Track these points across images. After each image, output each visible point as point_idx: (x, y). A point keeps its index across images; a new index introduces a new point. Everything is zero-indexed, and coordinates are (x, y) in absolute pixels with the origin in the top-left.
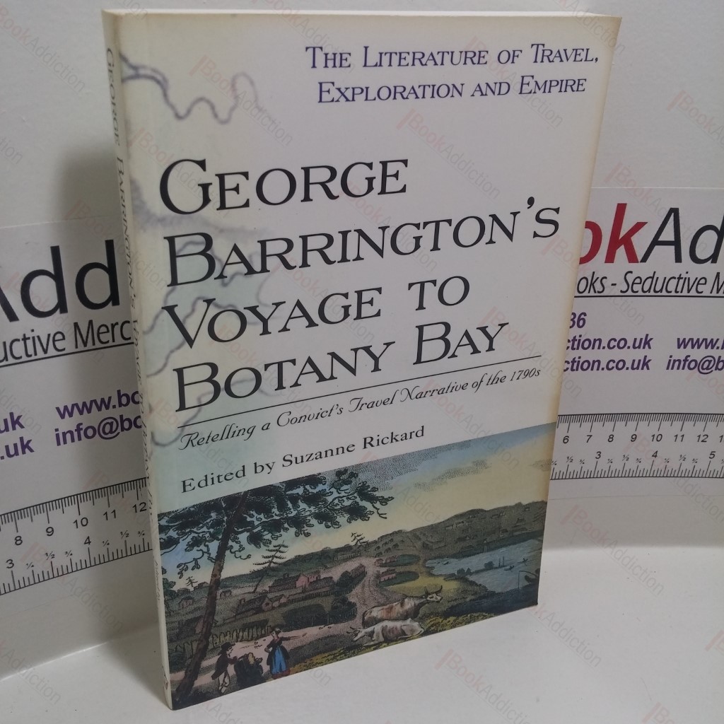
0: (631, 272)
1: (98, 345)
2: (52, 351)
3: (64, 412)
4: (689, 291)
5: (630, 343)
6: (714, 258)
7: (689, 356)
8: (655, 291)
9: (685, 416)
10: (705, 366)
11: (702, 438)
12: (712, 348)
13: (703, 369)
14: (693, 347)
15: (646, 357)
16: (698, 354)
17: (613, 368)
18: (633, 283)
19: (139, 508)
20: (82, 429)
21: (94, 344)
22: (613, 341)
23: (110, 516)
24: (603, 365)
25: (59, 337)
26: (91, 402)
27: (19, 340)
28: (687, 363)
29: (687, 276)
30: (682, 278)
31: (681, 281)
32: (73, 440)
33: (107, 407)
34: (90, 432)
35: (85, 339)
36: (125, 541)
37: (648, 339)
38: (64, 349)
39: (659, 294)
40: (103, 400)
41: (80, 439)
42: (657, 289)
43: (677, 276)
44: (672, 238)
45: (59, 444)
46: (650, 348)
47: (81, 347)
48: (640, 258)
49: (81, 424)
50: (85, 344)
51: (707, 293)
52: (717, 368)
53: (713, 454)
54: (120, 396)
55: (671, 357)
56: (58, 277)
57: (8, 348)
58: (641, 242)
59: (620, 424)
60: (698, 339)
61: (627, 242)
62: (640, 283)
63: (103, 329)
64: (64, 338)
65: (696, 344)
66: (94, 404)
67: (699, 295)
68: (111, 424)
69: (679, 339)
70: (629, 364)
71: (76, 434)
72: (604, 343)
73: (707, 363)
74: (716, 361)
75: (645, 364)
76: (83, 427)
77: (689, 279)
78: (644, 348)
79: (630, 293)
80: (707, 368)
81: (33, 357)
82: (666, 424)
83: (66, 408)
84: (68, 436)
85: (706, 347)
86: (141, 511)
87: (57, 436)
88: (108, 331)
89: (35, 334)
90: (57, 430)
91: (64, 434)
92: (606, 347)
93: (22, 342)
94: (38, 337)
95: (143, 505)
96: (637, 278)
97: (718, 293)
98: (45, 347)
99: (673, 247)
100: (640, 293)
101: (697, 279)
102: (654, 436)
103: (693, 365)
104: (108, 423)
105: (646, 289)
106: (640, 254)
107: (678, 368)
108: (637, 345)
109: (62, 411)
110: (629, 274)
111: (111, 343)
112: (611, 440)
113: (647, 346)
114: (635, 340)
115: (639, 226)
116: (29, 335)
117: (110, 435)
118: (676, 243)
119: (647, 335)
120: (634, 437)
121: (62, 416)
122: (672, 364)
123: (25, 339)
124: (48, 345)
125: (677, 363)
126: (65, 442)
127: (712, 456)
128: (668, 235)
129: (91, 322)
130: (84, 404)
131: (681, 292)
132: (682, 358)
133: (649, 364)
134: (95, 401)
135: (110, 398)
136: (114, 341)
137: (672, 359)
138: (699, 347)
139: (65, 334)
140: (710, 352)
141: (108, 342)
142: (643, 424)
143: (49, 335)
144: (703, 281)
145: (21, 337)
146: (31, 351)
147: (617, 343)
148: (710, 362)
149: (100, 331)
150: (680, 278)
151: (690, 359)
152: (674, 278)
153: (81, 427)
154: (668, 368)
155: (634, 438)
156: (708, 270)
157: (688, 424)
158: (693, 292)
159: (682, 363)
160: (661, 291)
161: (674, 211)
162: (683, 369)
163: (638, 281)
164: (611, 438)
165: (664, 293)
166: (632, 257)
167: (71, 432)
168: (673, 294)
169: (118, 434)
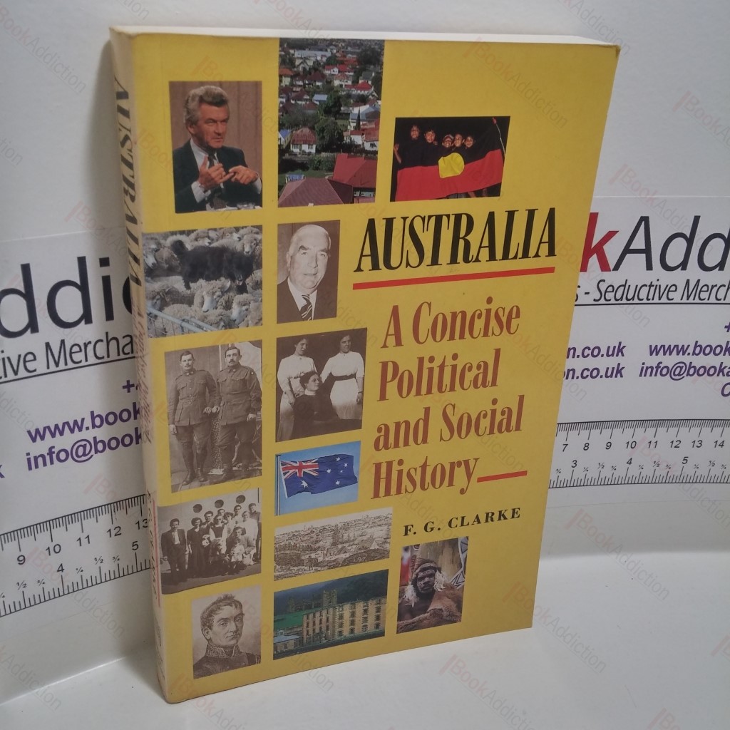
0: (604, 281)
1: (70, 365)
2: (22, 373)
3: (36, 435)
4: (660, 299)
5: (604, 351)
6: (684, 265)
7: (661, 363)
8: (627, 299)
9: (658, 423)
10: (677, 373)
11: (675, 444)
12: (683, 354)
13: (675, 375)
14: (665, 354)
15: (619, 364)
16: (670, 360)
17: (587, 376)
18: (606, 292)
19: (113, 532)
20: (54, 453)
21: (66, 364)
22: (587, 350)
23: (84, 541)
24: (578, 373)
25: (30, 357)
26: (64, 424)
28: (659, 370)
29: (658, 283)
30: (653, 286)
31: (653, 289)
32: (45, 464)
33: (80, 429)
34: (63, 456)
35: (57, 359)
36: (100, 567)
37: (621, 347)
38: (35, 370)
39: (631, 302)
40: (75, 422)
41: (52, 463)
42: (630, 297)
43: (648, 284)
44: (643, 247)
45: (30, 468)
46: (623, 355)
47: (53, 367)
48: (612, 267)
49: (53, 447)
50: (57, 364)
51: (677, 300)
52: (688, 374)
53: (685, 459)
54: (93, 418)
55: (643, 364)
56: (28, 295)
58: (613, 251)
59: (595, 432)
60: (670, 346)
61: (599, 251)
62: (613, 291)
63: (76, 349)
64: (35, 359)
65: (668, 350)
66: (66, 426)
67: (670, 302)
68: (84, 447)
69: (651, 346)
70: (603, 372)
71: (48, 458)
72: (579, 352)
73: (679, 369)
74: (688, 367)
75: (619, 371)
76: (56, 450)
77: (660, 286)
78: (617, 355)
79: (602, 301)
80: (679, 375)
81: (4, 379)
82: (640, 431)
83: (37, 431)
84: (40, 460)
85: (678, 354)
86: (116, 535)
87: (29, 460)
88: (81, 351)
89: (5, 355)
90: (28, 454)
91: (36, 458)
92: (581, 356)
94: (9, 358)
95: (118, 529)
96: (609, 287)
97: (688, 299)
98: (15, 368)
99: (644, 255)
100: (613, 301)
101: (667, 286)
102: (628, 443)
103: (665, 371)
104: (80, 446)
105: (618, 297)
106: (612, 262)
107: (651, 375)
108: (610, 353)
109: (33, 434)
110: (601, 283)
111: (84, 363)
112: (586, 448)
113: (620, 354)
114: (609, 347)
115: (611, 235)
117: (83, 458)
118: (647, 251)
119: (620, 343)
120: (609, 444)
121: (34, 440)
122: (645, 371)
124: (18, 366)
125: (650, 370)
126: (37, 467)
127: (685, 462)
128: (639, 243)
129: (63, 342)
130: (57, 426)
131: (653, 299)
132: (655, 365)
133: (622, 371)
134: (68, 423)
135: (83, 420)
136: (86, 361)
137: (645, 366)
138: (670, 354)
139: (36, 354)
140: (681, 358)
141: (81, 361)
142: (617, 432)
143: (20, 356)
144: (673, 288)
147: (590, 351)
148: (681, 368)
149: (73, 351)
150: (651, 285)
151: (662, 366)
152: (646, 285)
153: (53, 450)
154: (641, 376)
155: (609, 446)
156: (678, 277)
157: (662, 430)
158: (664, 299)
159: (655, 369)
160: (633, 298)
161: (645, 220)
162: (656, 375)
163: (610, 289)
164: (586, 446)
165: (636, 300)
166: (604, 266)
167: (43, 456)
168: (645, 301)
169: (92, 456)
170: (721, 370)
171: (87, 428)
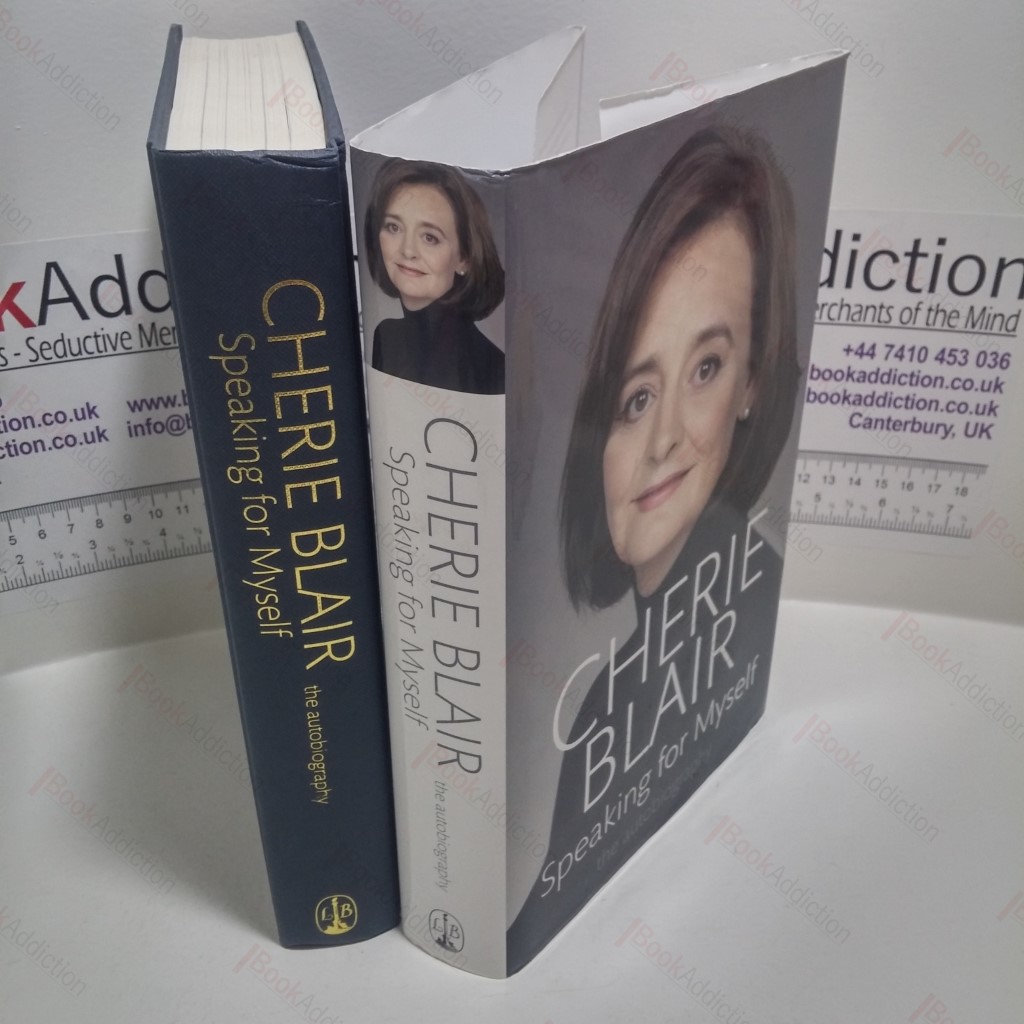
1: (161, 346)
2: (120, 349)
3: (135, 406)
20: (151, 424)
21: (157, 344)
23: (183, 510)
25: (125, 336)
26: (159, 399)
27: (90, 337)
32: (144, 434)
33: (173, 405)
34: (159, 428)
35: (149, 339)
36: (199, 538)
38: (130, 348)
40: (169, 398)
41: (150, 432)
45: (131, 435)
47: (146, 347)
49: (150, 419)
50: (149, 344)
53: (818, 496)
56: (121, 281)
57: (82, 343)
63: (165, 332)
64: (130, 338)
66: (161, 401)
68: (178, 421)
71: (146, 428)
76: (153, 421)
81: (104, 354)
83: (135, 403)
84: (139, 429)
87: (129, 428)
89: (105, 332)
90: (128, 422)
91: (136, 427)
93: (93, 339)
94: (108, 336)
98: (114, 345)
104: (174, 420)
109: (132, 404)
116: (100, 333)
117: (178, 432)
121: (133, 410)
123: (96, 336)
124: (116, 343)
126: (137, 435)
129: (153, 325)
130: (152, 400)
134: (162, 398)
135: (175, 397)
139: (131, 334)
141: (169, 343)
143: (117, 334)
145: (93, 335)
146: (102, 348)
149: (163, 333)
153: (150, 421)
167: (140, 425)
169: (184, 432)
170: (846, 398)
171: (180, 405)
